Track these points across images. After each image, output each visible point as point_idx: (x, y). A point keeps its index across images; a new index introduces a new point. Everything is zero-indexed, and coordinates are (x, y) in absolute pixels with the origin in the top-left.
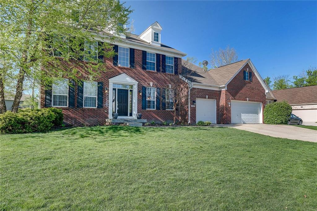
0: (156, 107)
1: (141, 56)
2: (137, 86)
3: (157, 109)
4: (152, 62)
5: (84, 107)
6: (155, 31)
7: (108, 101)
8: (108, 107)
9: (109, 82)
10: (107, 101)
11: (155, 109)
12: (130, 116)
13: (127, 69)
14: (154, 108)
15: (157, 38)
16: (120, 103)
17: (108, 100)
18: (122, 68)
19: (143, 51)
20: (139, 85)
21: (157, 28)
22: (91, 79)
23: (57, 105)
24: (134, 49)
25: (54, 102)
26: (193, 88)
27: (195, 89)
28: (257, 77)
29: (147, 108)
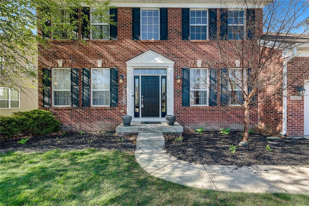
0: (209, 102)
1: (179, 18)
2: (173, 68)
3: (210, 105)
4: (202, 25)
5: (92, 105)
7: (126, 96)
8: (126, 105)
9: (127, 66)
10: (124, 96)
11: (208, 105)
12: (162, 117)
13: (154, 43)
14: (205, 103)
16: (146, 97)
17: (126, 93)
18: (147, 43)
19: (183, 9)
20: (175, 67)
22: (99, 65)
23: (59, 104)
24: (166, 9)
25: (55, 99)
26: (297, 59)
27: (302, 59)
29: (191, 104)
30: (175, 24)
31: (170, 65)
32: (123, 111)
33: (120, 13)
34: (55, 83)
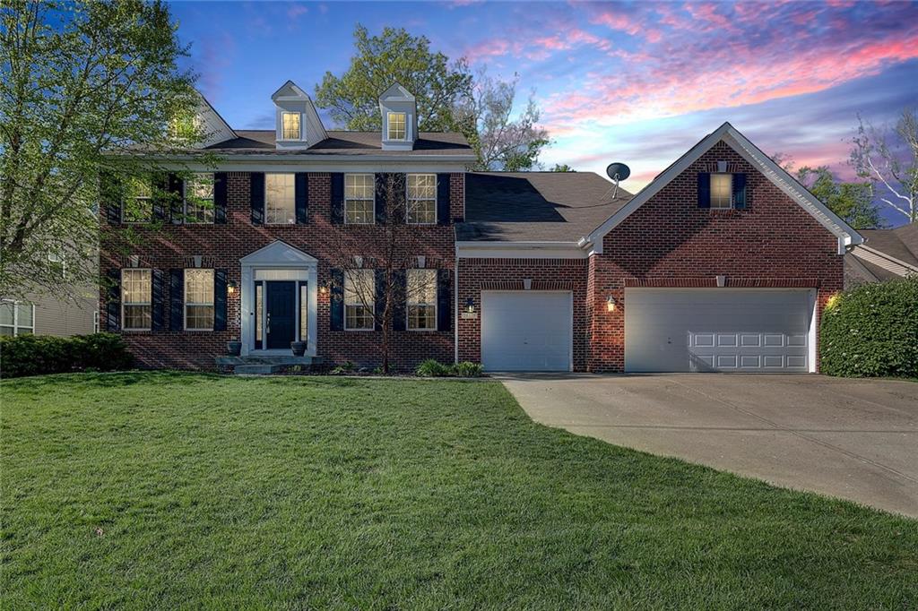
1: (327, 189)
5: (185, 329)
6: (392, 109)
7: (240, 314)
8: (240, 328)
9: (242, 265)
10: (236, 314)
11: (373, 330)
13: (286, 229)
15: (402, 127)
16: (275, 316)
17: (240, 309)
19: (333, 174)
20: (321, 268)
21: (399, 99)
22: (198, 263)
23: (131, 327)
24: (305, 174)
25: (126, 319)
26: (471, 261)
27: (479, 260)
28: (781, 188)
29: (347, 327)
30: (320, 199)
31: (312, 262)
32: (235, 338)
33: (231, 181)
34: (126, 293)
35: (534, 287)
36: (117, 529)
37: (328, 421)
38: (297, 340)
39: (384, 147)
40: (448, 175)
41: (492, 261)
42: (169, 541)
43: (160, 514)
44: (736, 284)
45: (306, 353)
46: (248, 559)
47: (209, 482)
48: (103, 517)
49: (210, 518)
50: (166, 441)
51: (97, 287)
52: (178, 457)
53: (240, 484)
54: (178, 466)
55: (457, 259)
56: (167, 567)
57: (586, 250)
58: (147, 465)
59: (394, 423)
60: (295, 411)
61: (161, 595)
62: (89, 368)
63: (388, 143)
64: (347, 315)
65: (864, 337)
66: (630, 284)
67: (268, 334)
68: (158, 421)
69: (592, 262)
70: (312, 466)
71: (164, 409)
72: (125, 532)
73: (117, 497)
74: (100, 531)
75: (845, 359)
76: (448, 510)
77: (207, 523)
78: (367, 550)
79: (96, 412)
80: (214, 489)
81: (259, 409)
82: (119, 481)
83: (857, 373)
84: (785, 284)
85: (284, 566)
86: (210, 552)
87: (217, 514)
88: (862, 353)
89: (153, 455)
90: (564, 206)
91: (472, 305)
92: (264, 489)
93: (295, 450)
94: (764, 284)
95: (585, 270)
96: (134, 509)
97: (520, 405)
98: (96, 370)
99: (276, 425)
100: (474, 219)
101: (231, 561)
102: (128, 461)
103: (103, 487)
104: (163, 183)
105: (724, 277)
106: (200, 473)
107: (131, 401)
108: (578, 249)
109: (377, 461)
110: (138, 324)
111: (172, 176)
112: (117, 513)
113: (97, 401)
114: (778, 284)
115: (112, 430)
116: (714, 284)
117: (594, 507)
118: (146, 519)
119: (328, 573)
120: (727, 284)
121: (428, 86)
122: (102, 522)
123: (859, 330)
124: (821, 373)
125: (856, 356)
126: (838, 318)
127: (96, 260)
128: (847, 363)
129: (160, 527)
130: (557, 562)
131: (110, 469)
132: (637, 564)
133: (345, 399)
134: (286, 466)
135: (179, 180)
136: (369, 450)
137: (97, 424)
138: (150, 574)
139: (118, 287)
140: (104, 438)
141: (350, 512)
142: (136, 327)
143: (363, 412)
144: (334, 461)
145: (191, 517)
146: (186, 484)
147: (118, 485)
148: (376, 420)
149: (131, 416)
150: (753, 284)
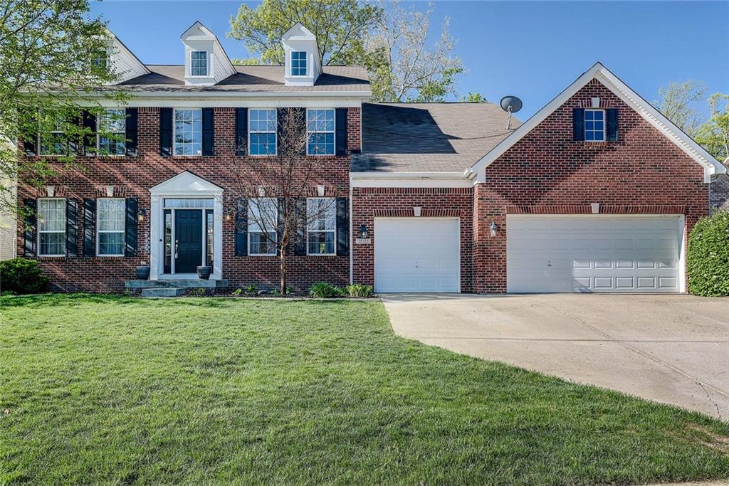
1: (232, 123)
2: (222, 198)
4: (267, 132)
6: (295, 49)
7: (149, 241)
8: (150, 254)
9: (152, 194)
10: (146, 241)
11: (275, 255)
13: (193, 161)
15: (304, 64)
16: (183, 242)
17: (149, 236)
18: (182, 160)
19: (237, 109)
20: (226, 197)
21: (302, 38)
22: (110, 193)
23: (47, 253)
24: (212, 109)
25: (42, 246)
26: (365, 190)
27: (372, 190)
28: (651, 123)
29: (251, 253)
30: (224, 131)
31: (217, 192)
32: (145, 263)
33: (141, 116)
34: (43, 221)
35: (424, 214)
36: (20, 410)
37: (212, 334)
38: (204, 265)
39: (287, 83)
40: (346, 110)
41: (385, 190)
42: (60, 418)
43: (55, 400)
44: (610, 211)
45: (211, 276)
46: (118, 429)
47: (100, 379)
48: (9, 402)
49: (94, 404)
50: (67, 350)
51: (15, 216)
52: (76, 362)
53: (123, 380)
54: (74, 368)
55: (351, 189)
56: (56, 434)
57: (471, 179)
58: (48, 367)
59: (269, 336)
60: (185, 327)
61: (49, 450)
62: (7, 292)
63: (290, 80)
64: (251, 241)
65: (721, 259)
66: (511, 211)
67: (176, 259)
68: (62, 334)
69: (476, 190)
70: (187, 368)
71: (69, 325)
72: (25, 412)
73: (22, 389)
74: (7, 411)
75: (706, 280)
76: (286, 399)
77: (91, 407)
78: (212, 422)
79: (9, 327)
80: (101, 383)
81: (153, 325)
82: (24, 378)
83: (716, 292)
84: (655, 211)
85: (145, 434)
86: (90, 425)
87: (100, 401)
88: (720, 274)
89: (55, 360)
90: (457, 138)
91: (365, 231)
92: (143, 384)
93: (176, 356)
94: (636, 211)
95: (471, 198)
96: (33, 397)
97: (391, 321)
98: (12, 294)
99: (165, 337)
100: (371, 150)
101: (105, 430)
102: (34, 364)
103: (11, 383)
104: (78, 118)
105: (598, 204)
106: (92, 373)
107: (42, 319)
108: (463, 179)
109: (245, 366)
110: (54, 251)
111: (86, 113)
112: (21, 400)
113: (11, 319)
114: (648, 211)
115: (22, 341)
116: (590, 211)
117: (405, 397)
118: (43, 404)
119: (177, 438)
120: (601, 211)
121: (341, 18)
122: (9, 406)
123: (717, 253)
124: (689, 293)
125: (715, 277)
126: (700, 243)
127: (14, 191)
128: (707, 283)
129: (55, 409)
130: (355, 431)
131: (18, 371)
132: (415, 432)
133: (232, 316)
134: (165, 368)
135: (91, 116)
136: (240, 357)
137: (10, 337)
138: (43, 438)
139: (33, 216)
140: (15, 348)
141: (207, 400)
142: (51, 253)
143: (245, 327)
144: (207, 365)
145: (79, 403)
146: (79, 380)
147: (24, 381)
148: (254, 333)
149: (40, 331)
150: (626, 211)
